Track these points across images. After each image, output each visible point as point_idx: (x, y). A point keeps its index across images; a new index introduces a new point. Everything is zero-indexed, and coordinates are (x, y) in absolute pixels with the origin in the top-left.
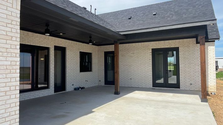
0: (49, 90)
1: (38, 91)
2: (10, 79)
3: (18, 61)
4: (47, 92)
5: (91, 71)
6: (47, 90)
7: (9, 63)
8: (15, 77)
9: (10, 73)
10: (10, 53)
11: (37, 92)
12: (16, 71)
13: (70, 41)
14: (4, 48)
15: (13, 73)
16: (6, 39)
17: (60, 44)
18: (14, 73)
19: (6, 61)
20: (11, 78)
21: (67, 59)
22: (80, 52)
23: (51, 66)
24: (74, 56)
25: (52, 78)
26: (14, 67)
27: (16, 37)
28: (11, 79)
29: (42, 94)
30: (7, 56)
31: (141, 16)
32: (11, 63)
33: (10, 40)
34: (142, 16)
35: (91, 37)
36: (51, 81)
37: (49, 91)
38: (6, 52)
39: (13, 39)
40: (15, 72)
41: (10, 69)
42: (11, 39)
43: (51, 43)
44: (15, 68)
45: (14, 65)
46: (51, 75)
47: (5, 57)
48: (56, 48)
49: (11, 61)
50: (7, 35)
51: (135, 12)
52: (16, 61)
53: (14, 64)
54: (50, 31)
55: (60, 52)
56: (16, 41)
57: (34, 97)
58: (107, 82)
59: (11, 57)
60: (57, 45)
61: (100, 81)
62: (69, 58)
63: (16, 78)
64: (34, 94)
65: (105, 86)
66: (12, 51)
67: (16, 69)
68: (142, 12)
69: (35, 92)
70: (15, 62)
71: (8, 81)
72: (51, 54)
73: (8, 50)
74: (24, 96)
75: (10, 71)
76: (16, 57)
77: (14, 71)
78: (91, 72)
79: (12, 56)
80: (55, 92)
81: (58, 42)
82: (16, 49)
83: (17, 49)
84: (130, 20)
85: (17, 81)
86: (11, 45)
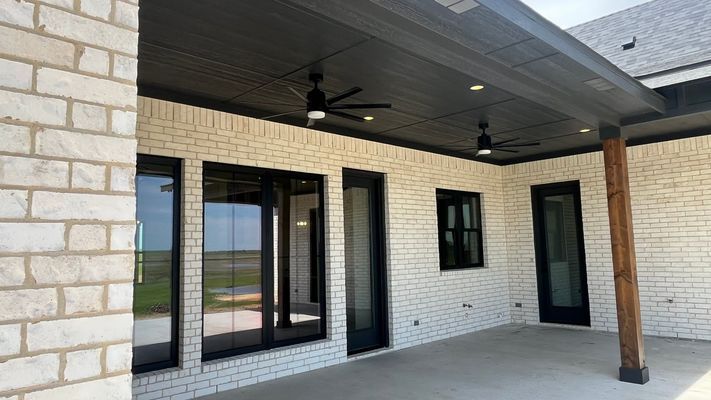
0: (328, 344)
1: (288, 352)
2: (54, 358)
3: (123, 223)
4: (321, 352)
5: (480, 264)
6: (322, 345)
7: (52, 237)
8: (98, 339)
9: (61, 315)
10: (65, 165)
11: (283, 353)
12: (105, 299)
13: (401, 150)
14: (18, 123)
15: (80, 315)
16: (32, 56)
17: (365, 161)
18: (93, 314)
19: (28, 219)
20: (62, 353)
21: (391, 221)
22: (439, 191)
23: (332, 247)
24: (415, 207)
25: (338, 295)
26: (94, 269)
27: (111, 54)
28: (63, 363)
29: (302, 363)
30: (36, 182)
31: (681, 28)
32: (67, 235)
33: (65, 68)
34: (690, 27)
35: (483, 126)
36: (333, 307)
37: (327, 351)
38: (32, 155)
39: (85, 64)
40: (98, 307)
41: (60, 287)
42: (70, 65)
43: (331, 156)
44: (97, 277)
45: (90, 254)
46: (333, 283)
47: (23, 195)
48: (351, 178)
49: (69, 224)
50: (40, 31)
51: (647, 20)
52: (108, 225)
53: (91, 246)
54: (328, 96)
55: (365, 191)
56: (110, 77)
57: (272, 377)
58: (549, 311)
59: (69, 190)
60: (351, 166)
61: (518, 305)
62: (398, 216)
63: (104, 346)
64: (273, 362)
65: (544, 329)
66: (75, 144)
67: (105, 283)
68: (682, 15)
69: (278, 354)
70: (102, 231)
71: (41, 381)
72: (330, 201)
73: (46, 142)
74: (235, 370)
75: (62, 301)
76: (107, 191)
77: (90, 296)
78: (481, 270)
79: (77, 182)
80: (350, 353)
81: (356, 155)
82: (109, 132)
83: (114, 135)
84: (628, 51)
85: (111, 368)
86: (70, 101)
